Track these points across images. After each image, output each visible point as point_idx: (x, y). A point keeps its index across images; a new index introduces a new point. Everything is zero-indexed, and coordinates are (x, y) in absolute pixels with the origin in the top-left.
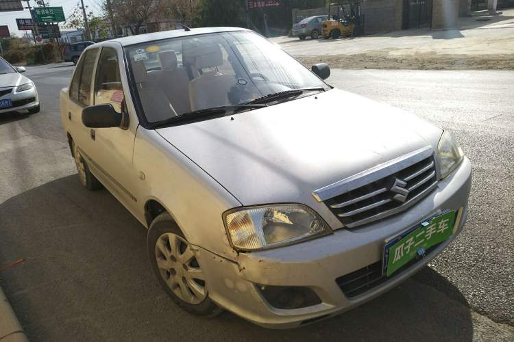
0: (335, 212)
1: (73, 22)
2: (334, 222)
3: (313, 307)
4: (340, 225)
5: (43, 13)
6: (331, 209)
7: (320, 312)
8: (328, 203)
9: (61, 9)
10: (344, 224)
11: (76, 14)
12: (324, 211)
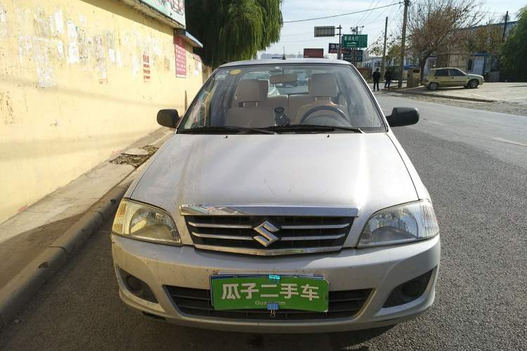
0: (191, 229)
1: (375, 49)
2: (186, 238)
3: (151, 303)
4: (190, 242)
5: (350, 39)
6: (188, 225)
7: (152, 310)
8: (188, 218)
9: (366, 36)
10: (194, 242)
11: (379, 42)
12: (181, 224)
